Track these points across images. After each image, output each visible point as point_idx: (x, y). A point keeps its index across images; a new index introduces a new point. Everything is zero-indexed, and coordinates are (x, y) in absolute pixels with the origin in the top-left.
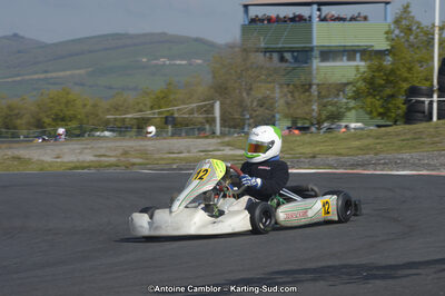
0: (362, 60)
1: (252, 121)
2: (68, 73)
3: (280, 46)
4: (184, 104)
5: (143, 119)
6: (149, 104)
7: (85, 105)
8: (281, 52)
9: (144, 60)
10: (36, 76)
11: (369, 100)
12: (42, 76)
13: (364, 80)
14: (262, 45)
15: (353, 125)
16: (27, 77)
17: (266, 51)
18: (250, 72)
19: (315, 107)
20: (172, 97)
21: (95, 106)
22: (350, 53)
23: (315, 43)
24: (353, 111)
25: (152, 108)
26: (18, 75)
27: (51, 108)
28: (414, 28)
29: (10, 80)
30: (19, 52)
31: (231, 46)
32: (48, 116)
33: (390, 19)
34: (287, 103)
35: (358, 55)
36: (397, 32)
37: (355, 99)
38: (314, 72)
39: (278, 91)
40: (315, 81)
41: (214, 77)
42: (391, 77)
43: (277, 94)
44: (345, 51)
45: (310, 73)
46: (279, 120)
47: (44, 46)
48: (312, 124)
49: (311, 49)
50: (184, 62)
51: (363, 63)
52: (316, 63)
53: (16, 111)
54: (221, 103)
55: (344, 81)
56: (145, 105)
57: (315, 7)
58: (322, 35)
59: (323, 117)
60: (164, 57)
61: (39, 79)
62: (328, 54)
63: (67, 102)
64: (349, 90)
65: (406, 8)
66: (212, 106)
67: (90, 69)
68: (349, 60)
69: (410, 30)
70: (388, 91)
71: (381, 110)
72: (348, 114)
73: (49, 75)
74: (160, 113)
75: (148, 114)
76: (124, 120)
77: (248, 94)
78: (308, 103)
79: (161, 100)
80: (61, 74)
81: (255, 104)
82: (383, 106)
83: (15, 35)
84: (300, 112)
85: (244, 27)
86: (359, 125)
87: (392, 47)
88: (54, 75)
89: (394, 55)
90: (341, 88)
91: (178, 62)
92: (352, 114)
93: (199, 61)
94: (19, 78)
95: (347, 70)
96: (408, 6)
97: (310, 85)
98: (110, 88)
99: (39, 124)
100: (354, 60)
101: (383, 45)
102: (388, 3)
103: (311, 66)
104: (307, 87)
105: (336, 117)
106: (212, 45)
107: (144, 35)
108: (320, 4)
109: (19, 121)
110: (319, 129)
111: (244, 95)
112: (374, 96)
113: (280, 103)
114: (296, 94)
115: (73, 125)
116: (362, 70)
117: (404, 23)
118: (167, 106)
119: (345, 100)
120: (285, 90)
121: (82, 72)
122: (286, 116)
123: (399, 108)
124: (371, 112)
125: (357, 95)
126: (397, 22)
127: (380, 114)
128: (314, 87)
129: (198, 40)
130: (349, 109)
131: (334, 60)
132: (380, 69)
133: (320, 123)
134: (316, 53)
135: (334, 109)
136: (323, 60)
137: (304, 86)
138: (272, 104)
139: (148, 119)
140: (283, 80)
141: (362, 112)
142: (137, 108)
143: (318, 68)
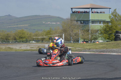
1: (73, 39)
2: (23, 25)
3: (81, 19)
4: (54, 34)
5: (43, 38)
6: (45, 34)
7: (28, 34)
8: (81, 21)
9: (44, 22)
10: (15, 26)
11: (105, 34)
12: (16, 26)
13: (103, 29)
14: (76, 19)
15: (100, 41)
16: (12, 26)
17: (77, 21)
18: (73, 26)
19: (90, 36)
20: (51, 32)
21: (30, 34)
22: (100, 22)
23: (90, 19)
24: (100, 37)
25: (46, 35)
26: (10, 26)
27: (18, 35)
28: (117, 15)
29: (7, 27)
30: (10, 19)
31: (68, 19)
32: (17, 37)
33: (111, 13)
34: (82, 35)
35: (102, 22)
36: (112, 16)
37: (101, 34)
40: (90, 29)
41: (63, 27)
42: (111, 28)
43: (80, 32)
45: (89, 27)
46: (80, 39)
48: (89, 41)
49: (89, 20)
50: (55, 23)
51: (103, 25)
52: (90, 24)
53: (9, 35)
54: (65, 35)
55: (98, 29)
56: (44, 34)
57: (90, 9)
58: (92, 17)
59: (92, 39)
60: (49, 22)
62: (93, 22)
63: (23, 33)
64: (99, 32)
65: (115, 10)
66: (62, 35)
67: (29, 25)
68: (99, 23)
69: (116, 16)
70: (110, 32)
71: (108, 37)
73: (18, 26)
74: (48, 37)
75: (45, 37)
76: (38, 38)
77: (72, 32)
78: (88, 35)
79: (49, 33)
80: (22, 26)
81: (74, 35)
82: (108, 36)
83: (9, 15)
84: (86, 37)
85: (71, 14)
86: (102, 41)
87: (111, 21)
88: (19, 26)
89: (112, 23)
90: (97, 31)
91: (53, 23)
93: (59, 23)
94: (10, 27)
96: (116, 10)
97: (89, 30)
98: (35, 30)
99: (15, 39)
100: (101, 23)
101: (109, 20)
102: (110, 8)
103: (89, 25)
104: (88, 31)
105: (96, 39)
106: (62, 19)
107: (44, 16)
108: (92, 8)
109: (9, 38)
110: (91, 42)
111: (71, 32)
113: (81, 35)
114: (85, 32)
115: (24, 39)
117: (115, 14)
118: (50, 35)
119: (98, 34)
120: (82, 31)
121: (27, 25)
122: (82, 38)
123: (113, 37)
124: (105, 38)
127: (108, 38)
128: (90, 31)
129: (58, 17)
130: (99, 37)
131: (95, 24)
132: (107, 26)
133: (91, 40)
135: (95, 37)
136: (92, 24)
137: (87, 30)
138: (78, 35)
139: (45, 38)
140: (81, 29)
141: (103, 38)
142: (42, 35)
143: (91, 26)
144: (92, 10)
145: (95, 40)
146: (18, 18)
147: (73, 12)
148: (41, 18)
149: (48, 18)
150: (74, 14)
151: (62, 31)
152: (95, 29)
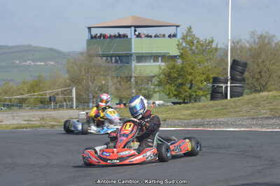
0: (162, 61)
1: (94, 100)
3: (111, 53)
4: (50, 89)
5: (23, 99)
6: (27, 90)
8: (111, 56)
9: (18, 62)
11: (168, 86)
13: (164, 74)
14: (100, 53)
15: (157, 102)
17: (103, 56)
18: (94, 69)
19: (134, 91)
20: (42, 85)
22: (155, 57)
23: (133, 51)
24: (158, 93)
25: (28, 92)
28: (195, 42)
33: (180, 36)
34: (116, 89)
35: (160, 59)
36: (184, 44)
37: (159, 86)
38: (133, 69)
39: (110, 81)
40: (134, 75)
41: (69, 73)
42: (181, 72)
43: (110, 83)
44: (152, 56)
45: (131, 70)
49: (131, 55)
50: (43, 63)
51: (164, 64)
52: (134, 64)
54: (76, 89)
55: (152, 74)
56: (24, 90)
57: (133, 28)
58: (137, 46)
60: (29, 60)
62: (141, 58)
64: (155, 81)
66: (71, 91)
68: (154, 61)
69: (193, 43)
70: (180, 81)
71: (175, 93)
72: (155, 95)
74: (34, 95)
75: (25, 96)
77: (92, 83)
78: (130, 88)
79: (34, 87)
81: (97, 89)
82: (176, 90)
84: (125, 94)
85: (88, 41)
86: (161, 102)
87: (181, 53)
89: (183, 58)
90: (150, 79)
91: (39, 63)
92: (157, 95)
93: (52, 63)
95: (153, 68)
96: (190, 28)
97: (131, 77)
100: (158, 61)
101: (177, 53)
102: (177, 26)
103: (131, 66)
104: (129, 79)
107: (17, 46)
108: (136, 27)
111: (90, 83)
112: (171, 84)
114: (123, 83)
116: (163, 68)
117: (189, 39)
118: (40, 91)
119: (153, 87)
120: (115, 80)
122: (116, 97)
123: (186, 91)
124: (169, 94)
125: (160, 84)
126: (184, 38)
127: (175, 95)
128: (133, 80)
129: (51, 49)
130: (156, 92)
131: (145, 61)
132: (173, 67)
134: (134, 57)
135: (146, 92)
136: (138, 62)
137: (127, 78)
138: (108, 89)
139: (26, 99)
140: (114, 74)
141: (163, 94)
142: (19, 92)
143: (135, 67)
144: (135, 31)
147: (92, 37)
148: (12, 53)
149: (27, 51)
150: (94, 40)
151: (68, 81)
152: (144, 75)
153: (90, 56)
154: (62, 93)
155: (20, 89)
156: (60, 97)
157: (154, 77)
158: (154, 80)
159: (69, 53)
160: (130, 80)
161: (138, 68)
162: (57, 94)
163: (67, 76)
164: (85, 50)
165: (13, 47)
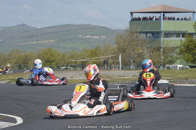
0: (183, 37)
2: (47, 41)
3: (147, 30)
4: (103, 55)
5: (84, 62)
7: (59, 56)
8: (146, 33)
9: (80, 36)
10: (33, 43)
11: (186, 55)
12: (35, 42)
13: (184, 46)
14: (139, 30)
15: (179, 66)
16: (29, 43)
17: (141, 33)
18: (134, 42)
19: (162, 58)
20: (98, 52)
21: (63, 56)
22: (178, 34)
23: (162, 30)
24: (179, 59)
25: (88, 58)
26: (25, 42)
29: (21, 44)
30: (26, 32)
34: (150, 56)
35: (181, 35)
37: (180, 54)
39: (145, 50)
40: (162, 46)
43: (146, 52)
44: (175, 33)
45: (160, 43)
47: (36, 29)
48: (161, 65)
49: (161, 32)
50: (98, 37)
51: (184, 39)
52: (162, 39)
53: (28, 58)
54: (122, 56)
55: (176, 46)
56: (85, 56)
57: (162, 14)
58: (165, 26)
59: (166, 62)
60: (88, 35)
61: (34, 44)
62: (168, 34)
64: (178, 51)
67: (57, 40)
68: (177, 37)
71: (192, 59)
72: (177, 61)
73: (38, 42)
75: (87, 60)
76: (76, 62)
78: (159, 55)
80: (44, 42)
81: (136, 56)
83: (24, 24)
84: (156, 60)
86: (181, 66)
88: (41, 42)
90: (173, 49)
91: (95, 37)
92: (178, 61)
93: (104, 37)
94: (25, 43)
95: (176, 42)
97: (160, 48)
98: (65, 48)
100: (180, 37)
101: (193, 31)
102: (194, 12)
103: (160, 40)
104: (158, 49)
105: (171, 62)
106: (110, 30)
107: (81, 25)
108: (164, 12)
110: (164, 67)
112: (189, 53)
114: (154, 52)
116: (183, 42)
119: (176, 55)
120: (149, 50)
121: (53, 41)
124: (187, 61)
125: (181, 52)
127: (192, 62)
129: (103, 27)
130: (177, 59)
131: (171, 37)
132: (191, 41)
133: (164, 65)
134: (163, 34)
135: (171, 58)
136: (165, 38)
138: (143, 56)
141: (183, 60)
142: (82, 57)
143: (163, 41)
144: (164, 15)
145: (170, 64)
146: (38, 29)
148: (77, 29)
149: (87, 28)
152: (170, 46)
153: (132, 32)
154: (112, 58)
155: (82, 55)
156: (110, 61)
157: (177, 48)
158: (176, 50)
159: (116, 30)
160: (160, 50)
161: (165, 42)
162: (108, 59)
163: (115, 46)
164: (128, 28)
165: (78, 25)
